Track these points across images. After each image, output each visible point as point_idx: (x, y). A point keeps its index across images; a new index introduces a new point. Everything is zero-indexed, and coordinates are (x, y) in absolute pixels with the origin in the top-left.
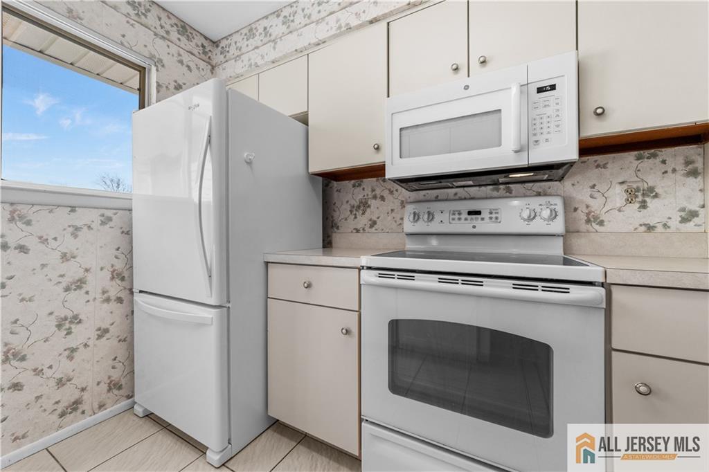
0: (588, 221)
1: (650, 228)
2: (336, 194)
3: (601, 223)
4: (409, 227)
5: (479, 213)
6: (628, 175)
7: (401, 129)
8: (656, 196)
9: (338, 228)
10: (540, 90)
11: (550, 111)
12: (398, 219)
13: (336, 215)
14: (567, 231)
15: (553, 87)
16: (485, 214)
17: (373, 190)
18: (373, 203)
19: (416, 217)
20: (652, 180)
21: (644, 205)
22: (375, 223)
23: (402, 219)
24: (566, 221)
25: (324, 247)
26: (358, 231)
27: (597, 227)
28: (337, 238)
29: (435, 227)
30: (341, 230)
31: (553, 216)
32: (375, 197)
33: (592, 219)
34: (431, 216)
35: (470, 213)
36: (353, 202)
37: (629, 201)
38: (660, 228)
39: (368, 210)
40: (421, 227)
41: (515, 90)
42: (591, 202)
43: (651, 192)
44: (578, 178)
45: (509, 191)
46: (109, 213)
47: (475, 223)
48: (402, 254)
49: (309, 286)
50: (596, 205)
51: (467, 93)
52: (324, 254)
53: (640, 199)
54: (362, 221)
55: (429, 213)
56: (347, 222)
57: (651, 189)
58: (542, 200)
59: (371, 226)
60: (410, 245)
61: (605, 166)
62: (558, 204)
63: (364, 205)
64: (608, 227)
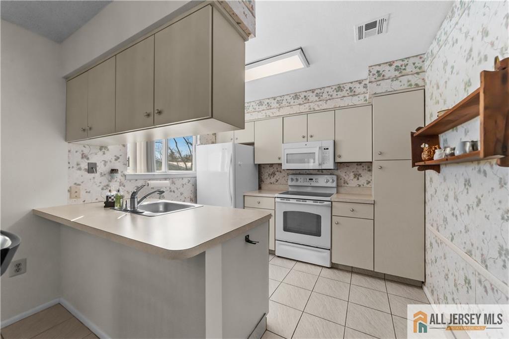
0: (344, 183)
1: (360, 186)
2: (263, 169)
3: (348, 184)
4: (290, 183)
5: (312, 179)
6: (354, 170)
7: (287, 154)
8: (361, 176)
9: (263, 182)
10: (324, 149)
11: (327, 155)
12: (286, 179)
13: (262, 177)
14: (337, 186)
15: (328, 149)
16: (314, 180)
17: (277, 169)
18: (277, 173)
19: (292, 180)
20: (360, 172)
21: (358, 179)
22: (278, 181)
23: (288, 180)
24: (337, 183)
25: (259, 189)
26: (271, 183)
27: (347, 185)
28: (263, 186)
29: (298, 183)
30: (265, 182)
31: (333, 181)
32: (278, 171)
33: (345, 182)
34: (297, 180)
35: (310, 179)
36: (269, 173)
37: (354, 178)
38: (362, 186)
39: (275, 176)
40: (294, 183)
41: (318, 148)
42: (345, 177)
43: (360, 175)
44: (341, 170)
45: (322, 172)
46: (189, 179)
47: (311, 183)
48: (287, 193)
49: (259, 203)
50: (346, 178)
51: (306, 146)
52: (260, 192)
53: (357, 177)
54: (273, 180)
55: (296, 179)
56: (267, 180)
57: (360, 174)
58: (331, 176)
59: (276, 182)
60: (290, 189)
61: (349, 167)
62: (335, 178)
63: (273, 174)
64: (349, 185)
